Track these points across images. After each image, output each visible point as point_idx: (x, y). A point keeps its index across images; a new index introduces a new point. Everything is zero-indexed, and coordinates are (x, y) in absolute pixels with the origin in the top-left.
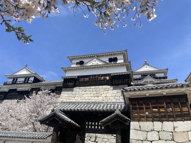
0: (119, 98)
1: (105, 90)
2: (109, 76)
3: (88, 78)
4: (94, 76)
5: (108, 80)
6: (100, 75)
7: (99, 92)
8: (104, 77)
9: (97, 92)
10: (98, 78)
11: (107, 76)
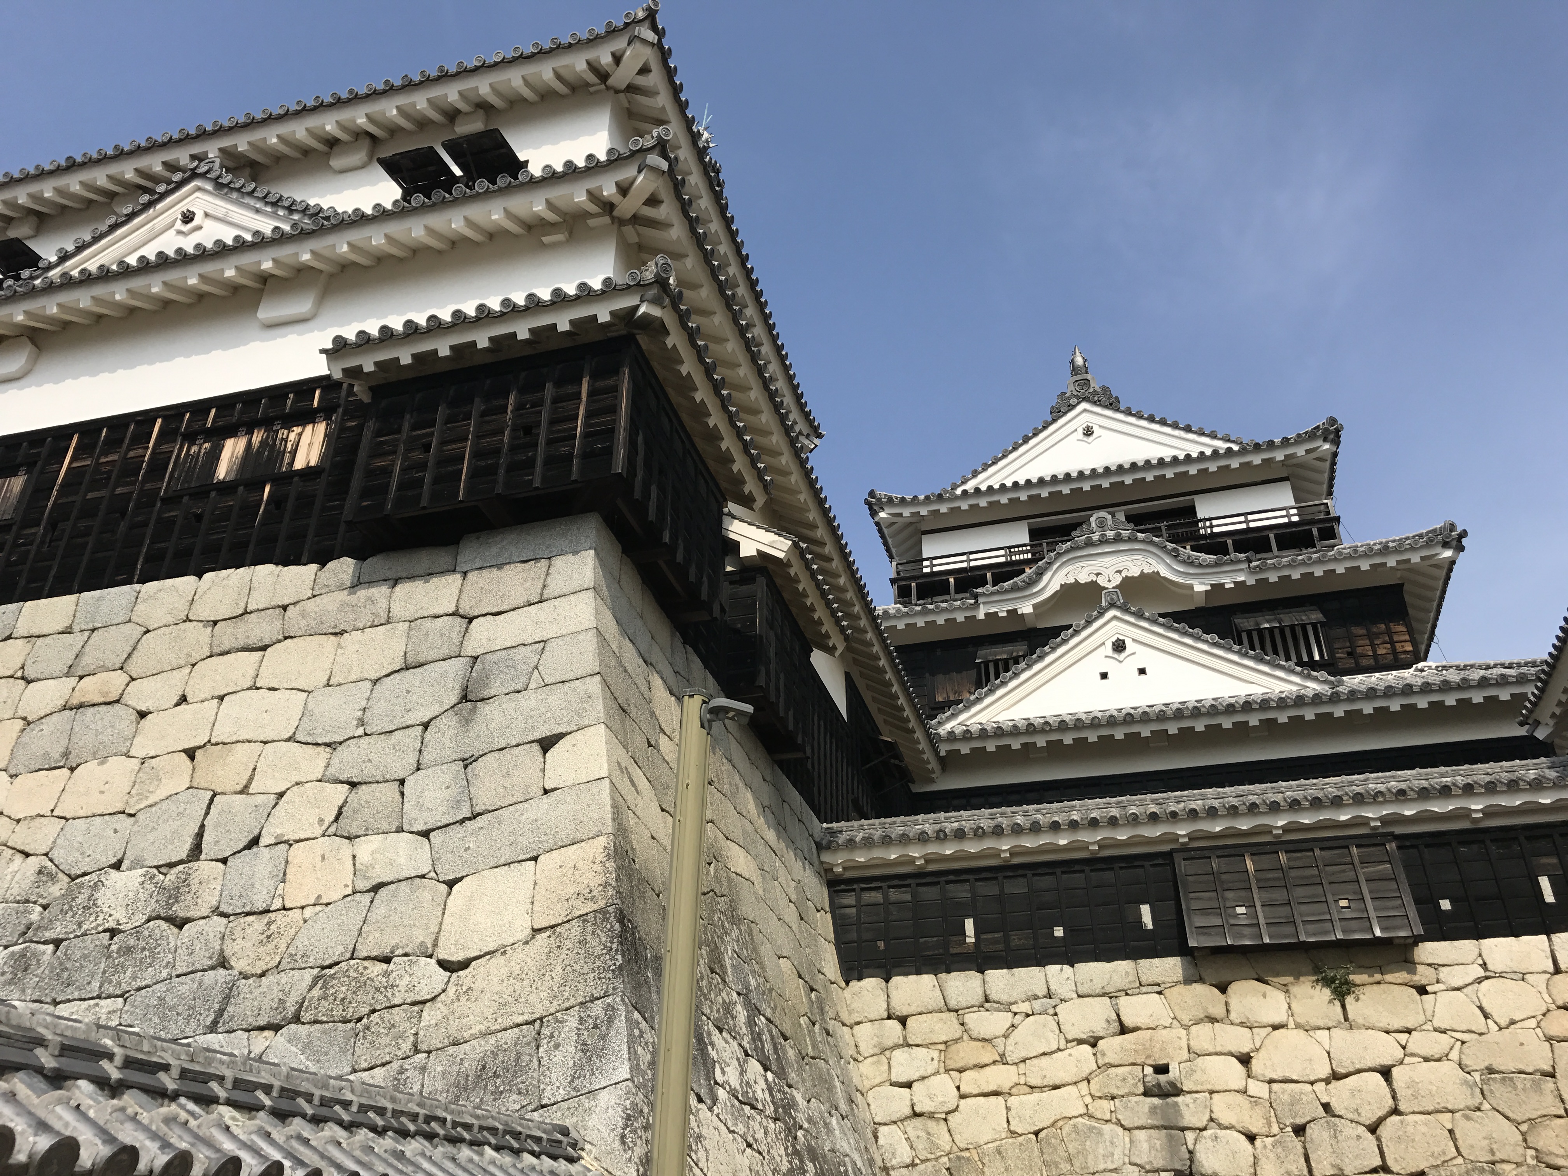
0: (400, 767)
1: (227, 635)
2: (326, 412)
3: (17, 483)
4: (113, 444)
5: (309, 472)
6: (200, 407)
7: (120, 678)
8: (257, 437)
9: (90, 689)
10: (158, 465)
11: (306, 417)
